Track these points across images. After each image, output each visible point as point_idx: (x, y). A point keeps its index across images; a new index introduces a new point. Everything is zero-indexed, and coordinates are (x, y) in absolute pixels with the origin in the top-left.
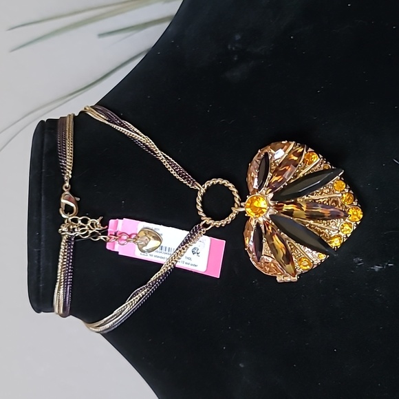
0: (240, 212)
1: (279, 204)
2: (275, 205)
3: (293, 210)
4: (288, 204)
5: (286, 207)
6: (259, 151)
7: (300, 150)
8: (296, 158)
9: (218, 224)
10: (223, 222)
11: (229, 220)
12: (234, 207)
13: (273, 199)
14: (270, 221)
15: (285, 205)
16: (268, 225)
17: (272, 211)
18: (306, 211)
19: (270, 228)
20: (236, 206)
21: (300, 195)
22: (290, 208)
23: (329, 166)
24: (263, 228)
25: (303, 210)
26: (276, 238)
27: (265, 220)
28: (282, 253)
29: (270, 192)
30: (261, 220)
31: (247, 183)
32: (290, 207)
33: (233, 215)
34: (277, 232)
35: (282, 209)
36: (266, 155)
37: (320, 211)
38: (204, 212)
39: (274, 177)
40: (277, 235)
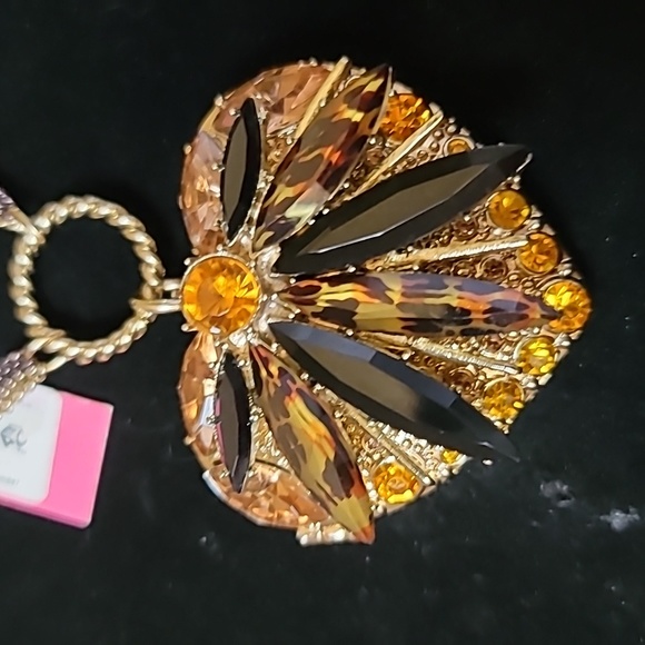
0: (160, 317)
1: (303, 284)
2: (291, 290)
3: (356, 303)
4: (334, 281)
5: (328, 295)
6: (219, 101)
7: (373, 86)
8: (357, 116)
9: (86, 352)
10: (105, 349)
11: (123, 339)
12: (140, 297)
13: (278, 267)
14: (274, 346)
15: (325, 286)
16: (266, 362)
17: (278, 309)
18: (400, 306)
19: (274, 370)
20: (147, 292)
21: (378, 248)
22: (342, 297)
23: (465, 141)
24: (248, 371)
25: (391, 301)
26: (297, 406)
27: (256, 342)
28: (320, 457)
29: (268, 243)
30: (239, 341)
31: (179, 213)
32: (344, 293)
33: (137, 326)
34: (299, 384)
35: (313, 303)
36: (248, 109)
37: (455, 303)
38: (41, 311)
39: (280, 187)
40: (299, 391)
